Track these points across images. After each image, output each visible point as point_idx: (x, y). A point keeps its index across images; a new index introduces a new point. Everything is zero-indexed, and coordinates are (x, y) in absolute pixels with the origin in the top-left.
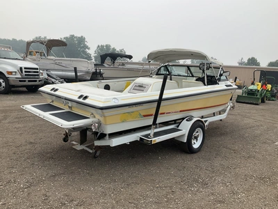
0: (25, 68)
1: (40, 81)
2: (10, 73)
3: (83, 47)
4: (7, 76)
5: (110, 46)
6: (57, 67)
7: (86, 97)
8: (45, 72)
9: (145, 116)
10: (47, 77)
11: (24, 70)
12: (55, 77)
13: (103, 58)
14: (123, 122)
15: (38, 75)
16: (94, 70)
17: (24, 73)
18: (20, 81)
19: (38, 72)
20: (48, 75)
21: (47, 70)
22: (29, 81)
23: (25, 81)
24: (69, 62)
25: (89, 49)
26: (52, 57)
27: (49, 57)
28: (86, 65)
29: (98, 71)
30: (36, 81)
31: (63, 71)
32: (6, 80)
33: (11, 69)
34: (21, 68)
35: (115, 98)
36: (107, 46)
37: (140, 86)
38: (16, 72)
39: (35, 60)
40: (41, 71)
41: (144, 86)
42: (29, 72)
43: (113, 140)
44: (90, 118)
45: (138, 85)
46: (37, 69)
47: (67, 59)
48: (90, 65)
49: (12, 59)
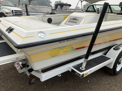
0: (15, 11)
2: (7, 13)
3: (49, 2)
4: (6, 15)
5: (61, 1)
6: (33, 11)
7: (11, 30)
9: (77, 49)
11: (14, 12)
13: (56, 6)
14: (54, 57)
16: (51, 12)
17: (14, 13)
19: (22, 13)
24: (38, 8)
25: (51, 3)
26: (31, 6)
28: (47, 9)
29: (53, 12)
31: (36, 12)
33: (8, 11)
34: (13, 11)
36: (59, 1)
37: (74, 19)
38: (10, 13)
39: (23, 7)
40: (23, 12)
41: (77, 19)
42: (17, 13)
43: (42, 76)
44: (16, 53)
45: (72, 18)
46: (21, 11)
47: (37, 6)
48: (49, 10)
49: (9, 6)
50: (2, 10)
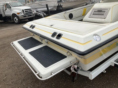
0: (25, 10)
1: (33, 15)
2: (19, 13)
4: (18, 15)
6: (40, 6)
7: (59, 36)
8: (35, 10)
10: (36, 12)
11: (24, 11)
12: (40, 12)
15: (32, 12)
16: (57, 5)
17: (25, 12)
18: (24, 17)
19: (31, 11)
20: (37, 11)
21: (36, 9)
22: (28, 16)
23: (26, 16)
24: (45, 3)
26: (37, 2)
27: (36, 2)
28: (53, 3)
29: (60, 5)
30: (31, 15)
31: (43, 8)
32: (18, 17)
33: (19, 11)
34: (23, 10)
35: (95, 35)
37: (98, 11)
38: (21, 13)
39: (30, 5)
40: (33, 10)
41: (103, 10)
42: (27, 11)
43: (92, 75)
44: (67, 57)
45: (97, 10)
46: (31, 9)
47: (43, 1)
48: (55, 3)
49: (18, 6)
50: (13, 11)
